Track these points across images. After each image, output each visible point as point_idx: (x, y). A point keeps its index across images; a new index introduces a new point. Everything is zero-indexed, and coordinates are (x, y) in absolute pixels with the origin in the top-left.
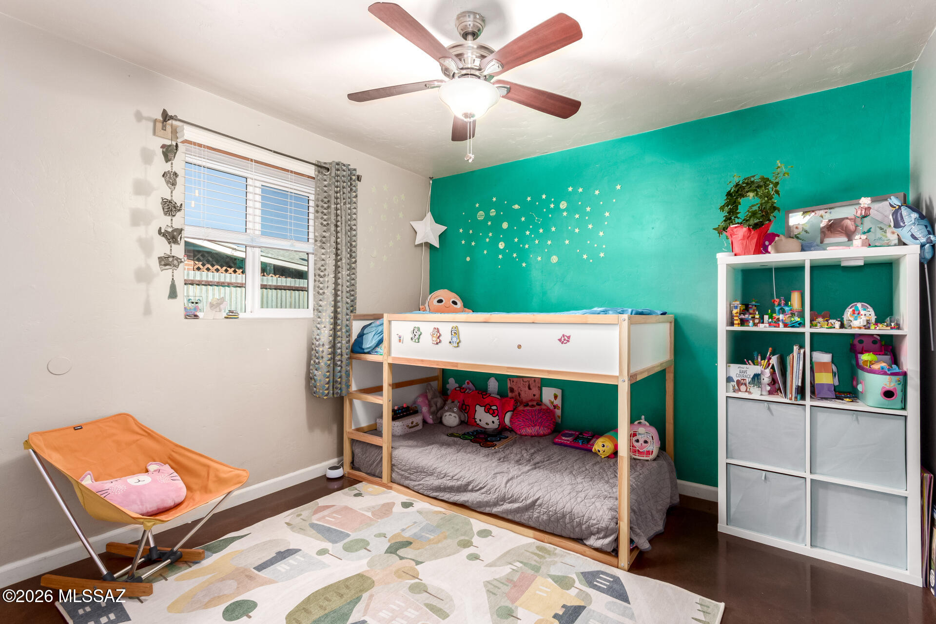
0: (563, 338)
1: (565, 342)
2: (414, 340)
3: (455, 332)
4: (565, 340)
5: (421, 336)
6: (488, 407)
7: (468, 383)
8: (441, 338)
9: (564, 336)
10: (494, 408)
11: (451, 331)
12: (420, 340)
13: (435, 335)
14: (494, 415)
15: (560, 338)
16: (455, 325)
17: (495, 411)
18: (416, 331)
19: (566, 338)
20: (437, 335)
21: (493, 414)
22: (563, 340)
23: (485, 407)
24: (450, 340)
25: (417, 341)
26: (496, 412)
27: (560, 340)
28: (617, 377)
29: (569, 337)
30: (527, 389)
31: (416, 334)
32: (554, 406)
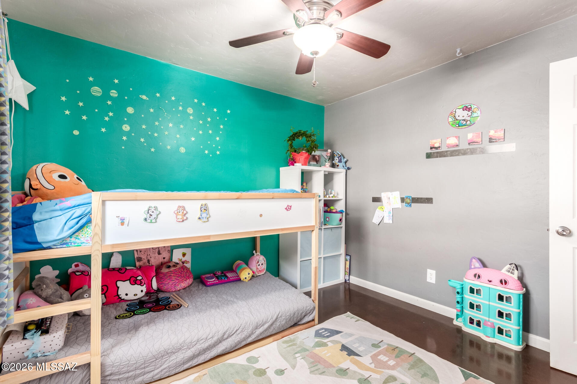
0: (288, 208)
1: (289, 209)
2: (149, 221)
3: (205, 209)
4: (289, 208)
5: (159, 216)
6: (133, 279)
7: (77, 266)
8: (187, 215)
9: (288, 206)
10: (140, 278)
11: (201, 208)
12: (157, 220)
13: (181, 213)
14: (142, 285)
15: (286, 207)
16: (204, 202)
17: (141, 280)
18: (153, 209)
19: (289, 207)
20: (183, 213)
21: (140, 283)
22: (287, 209)
23: (130, 280)
24: (199, 216)
25: (154, 221)
26: (143, 281)
27: (286, 209)
28: (314, 226)
29: (291, 207)
30: (157, 254)
31: (152, 214)
32: (182, 262)
